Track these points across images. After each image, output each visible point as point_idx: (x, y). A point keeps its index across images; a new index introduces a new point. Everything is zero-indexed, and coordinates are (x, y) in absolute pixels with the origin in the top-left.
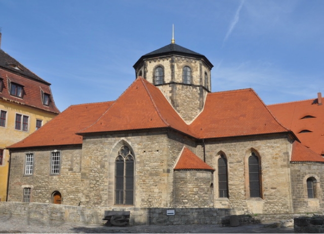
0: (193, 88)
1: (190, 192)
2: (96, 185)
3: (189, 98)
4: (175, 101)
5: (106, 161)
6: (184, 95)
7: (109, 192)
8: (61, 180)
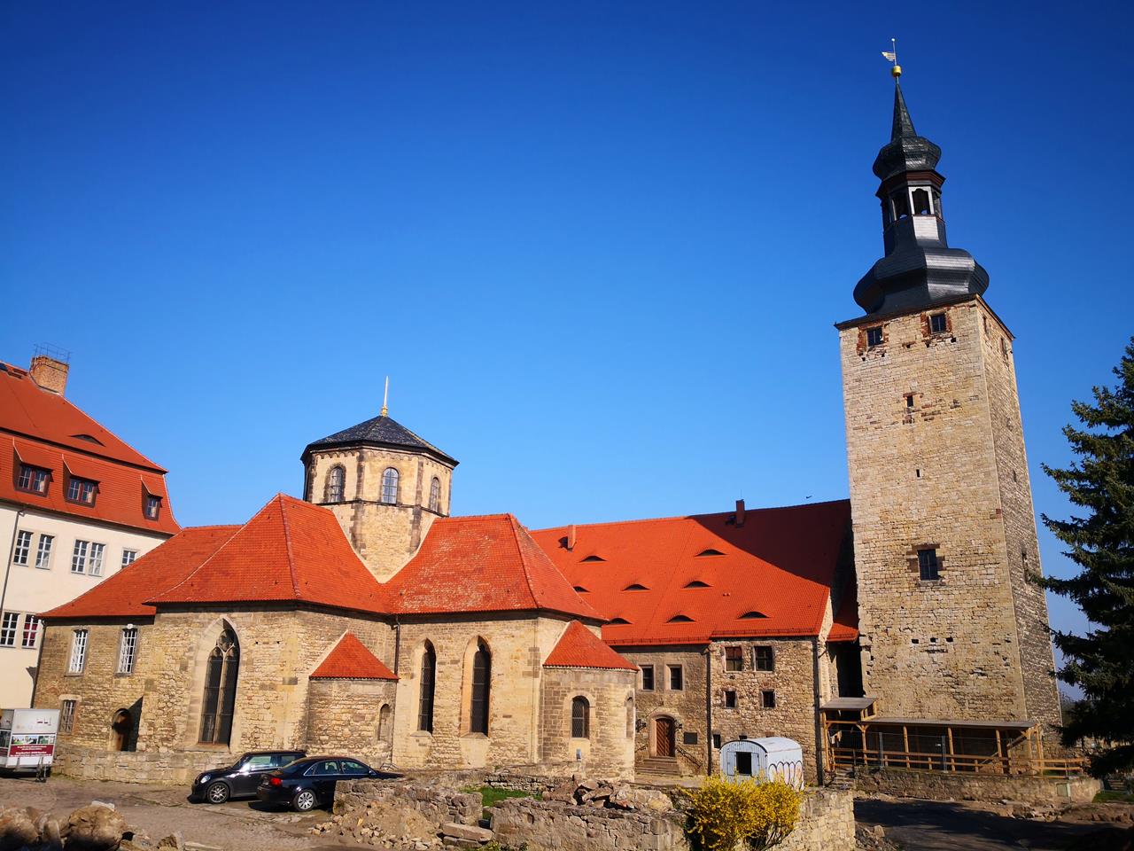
0: (400, 510)
1: (334, 722)
2: (170, 705)
3: (389, 530)
4: (358, 537)
5: (191, 658)
6: (379, 524)
7: (189, 717)
8: (134, 686)
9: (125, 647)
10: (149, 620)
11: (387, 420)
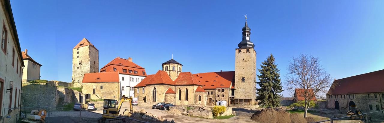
0: (175, 71)
1: (168, 99)
2: (149, 97)
4: (170, 75)
5: (151, 91)
6: (173, 73)
8: (145, 95)
9: (143, 90)
10: (145, 87)
11: (173, 60)
